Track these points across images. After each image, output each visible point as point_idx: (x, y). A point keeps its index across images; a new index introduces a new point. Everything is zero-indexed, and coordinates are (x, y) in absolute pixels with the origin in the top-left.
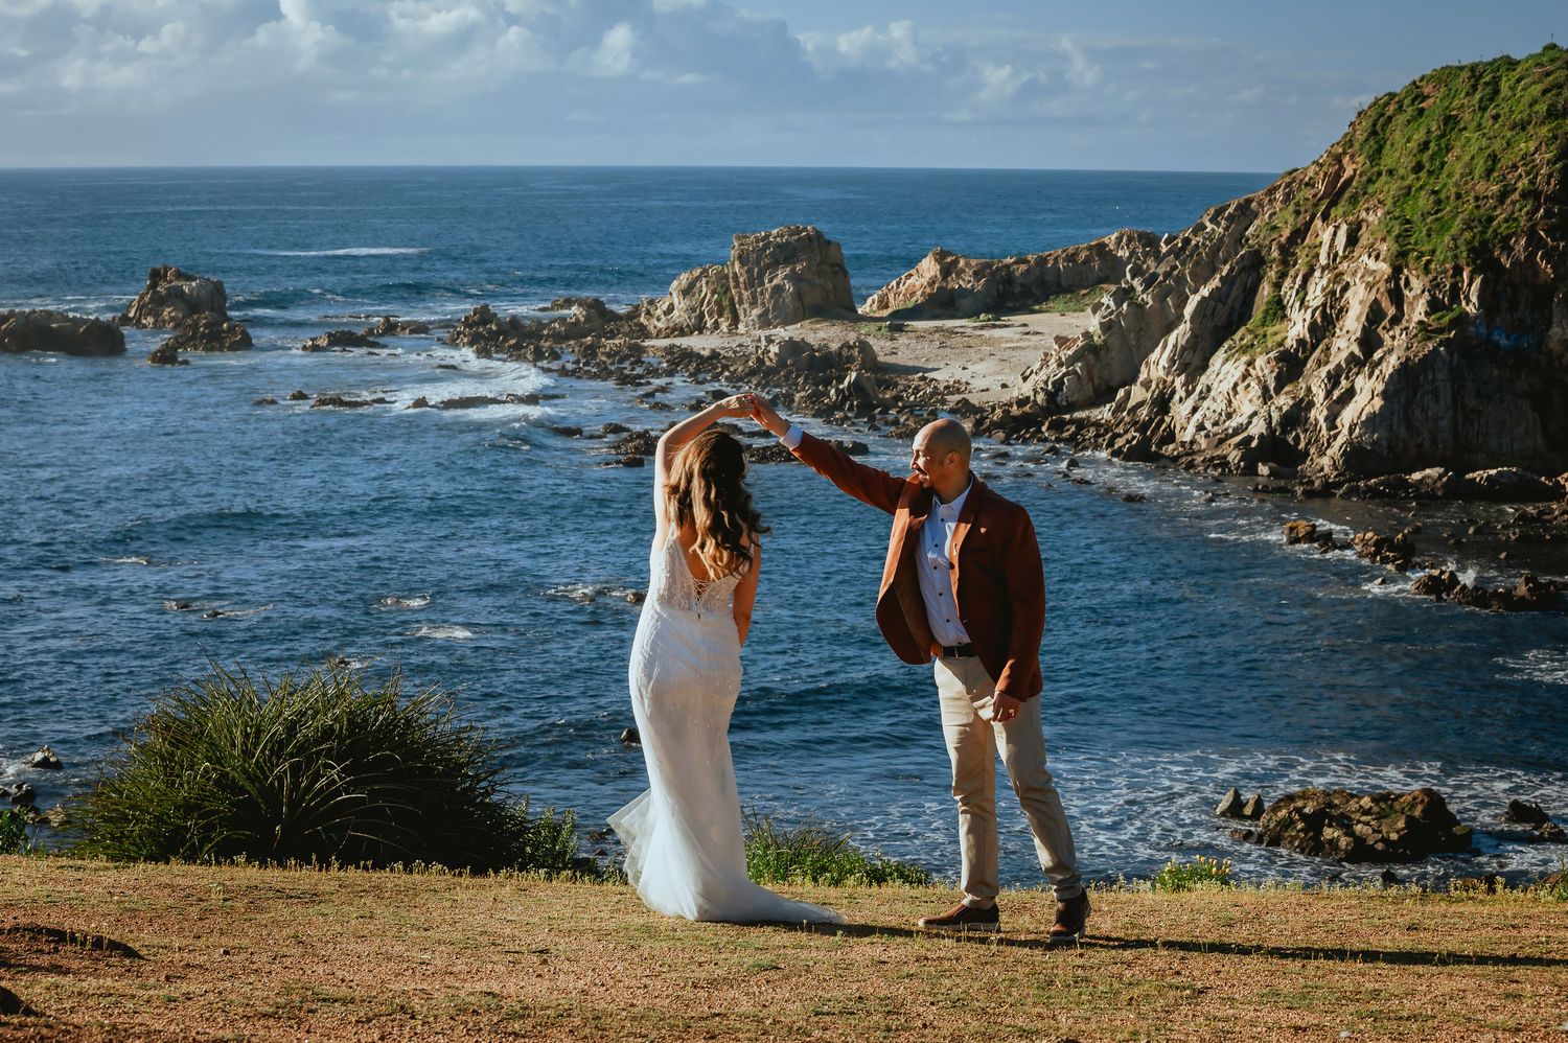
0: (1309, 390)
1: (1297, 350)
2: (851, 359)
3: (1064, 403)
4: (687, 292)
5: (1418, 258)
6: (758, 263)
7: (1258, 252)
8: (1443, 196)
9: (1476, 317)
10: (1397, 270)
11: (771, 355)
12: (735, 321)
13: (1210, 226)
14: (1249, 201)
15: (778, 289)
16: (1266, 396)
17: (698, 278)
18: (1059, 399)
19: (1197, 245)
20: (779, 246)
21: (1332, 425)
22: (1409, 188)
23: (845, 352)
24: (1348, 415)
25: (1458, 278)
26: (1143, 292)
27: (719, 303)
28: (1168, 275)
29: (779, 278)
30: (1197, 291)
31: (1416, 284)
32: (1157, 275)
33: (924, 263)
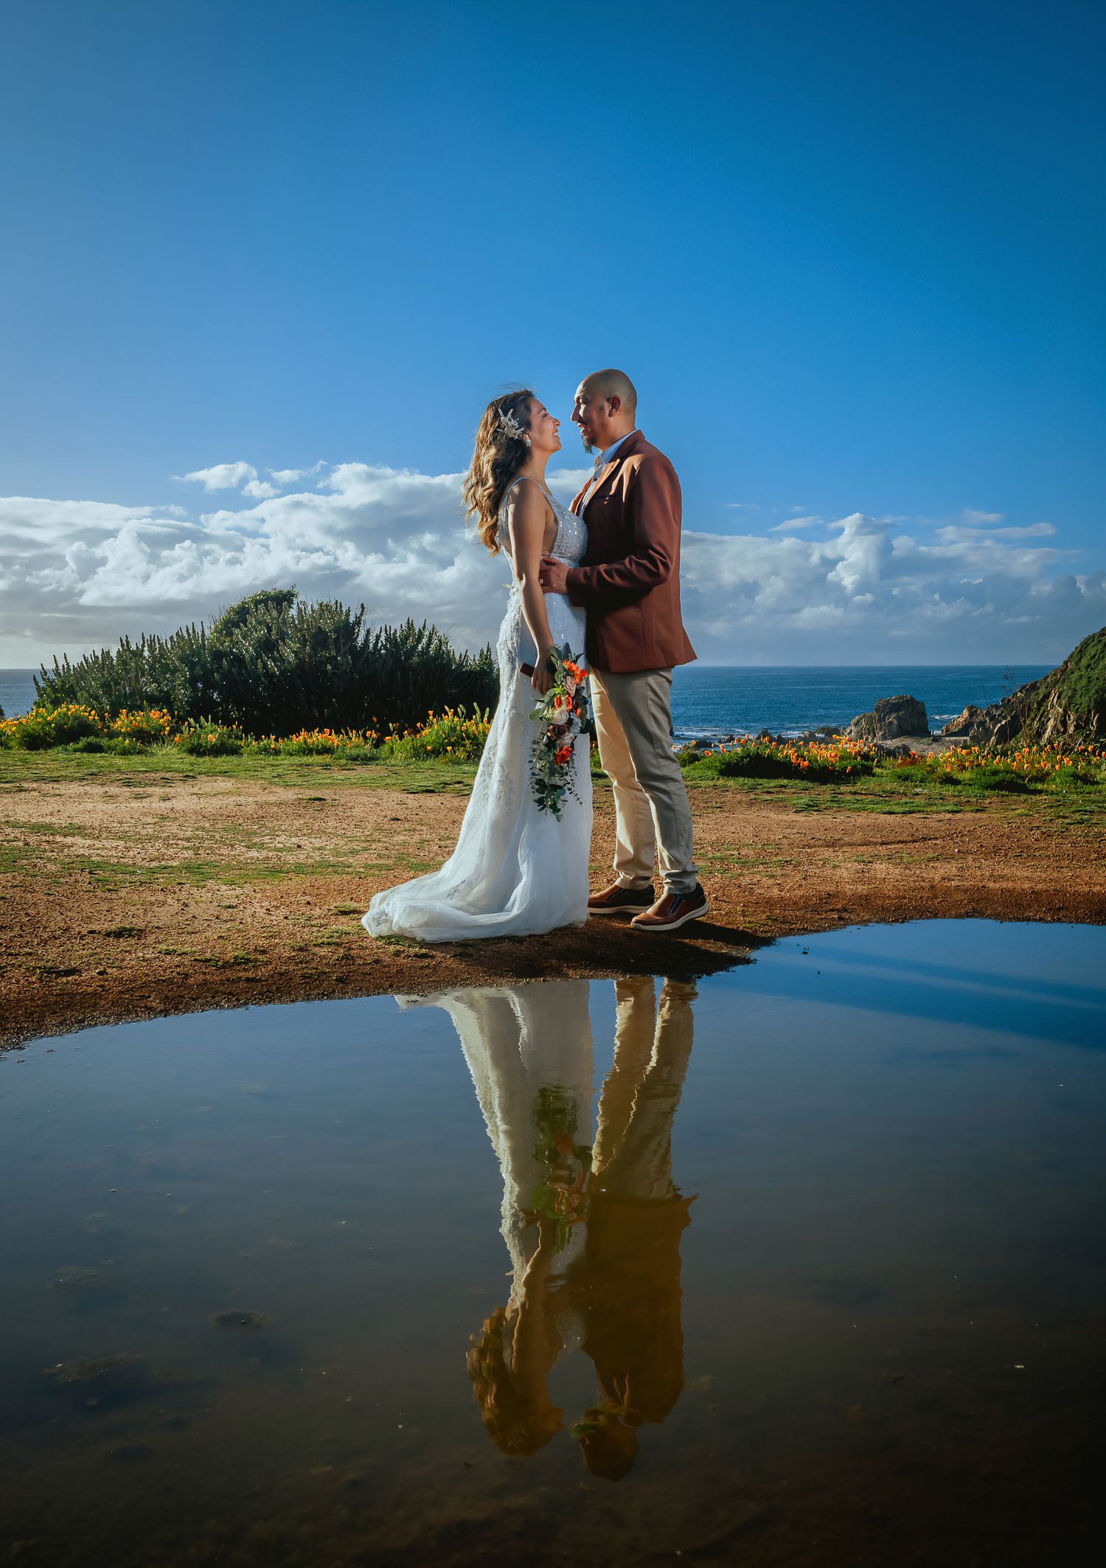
4: (856, 725)
5: (1074, 706)
6: (883, 712)
7: (1027, 706)
10: (1065, 711)
12: (875, 736)
13: (1018, 694)
14: (1036, 682)
15: (891, 723)
17: (861, 718)
19: (1012, 702)
20: (893, 704)
22: (1081, 676)
25: (1089, 715)
26: (989, 723)
27: (868, 729)
28: (999, 715)
29: (892, 718)
30: (1000, 722)
31: (1072, 717)
32: (995, 715)
33: (964, 711)
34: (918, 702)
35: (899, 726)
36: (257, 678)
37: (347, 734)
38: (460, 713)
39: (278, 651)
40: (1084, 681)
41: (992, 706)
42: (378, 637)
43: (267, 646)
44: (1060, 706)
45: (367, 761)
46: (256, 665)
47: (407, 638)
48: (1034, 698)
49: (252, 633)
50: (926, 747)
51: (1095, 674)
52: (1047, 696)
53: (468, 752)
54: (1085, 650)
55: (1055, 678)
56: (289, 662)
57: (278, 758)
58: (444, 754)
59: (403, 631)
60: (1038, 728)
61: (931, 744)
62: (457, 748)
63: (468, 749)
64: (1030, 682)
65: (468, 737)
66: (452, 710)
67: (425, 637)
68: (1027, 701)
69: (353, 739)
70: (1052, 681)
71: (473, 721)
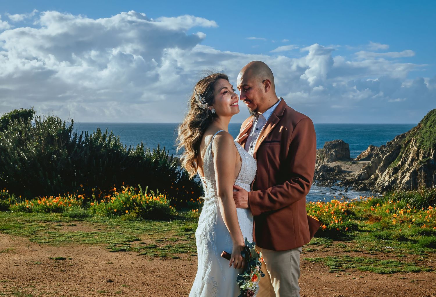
0: (398, 175)
1: (398, 167)
2: (335, 170)
3: (362, 179)
5: (423, 146)
6: (328, 148)
7: (400, 146)
8: (432, 133)
9: (432, 159)
10: (419, 149)
11: (318, 168)
12: (324, 160)
13: (396, 140)
14: (405, 134)
15: (332, 154)
16: (390, 177)
18: (361, 178)
19: (393, 144)
20: (333, 144)
21: (401, 184)
22: (427, 131)
23: (334, 168)
24: (403, 181)
25: (430, 151)
26: (381, 154)
27: (321, 157)
28: (386, 151)
29: (332, 151)
30: (386, 154)
31: (422, 152)
32: (384, 151)
33: (368, 148)
34: (346, 144)
35: (336, 155)
36: (15, 162)
37: (67, 197)
38: (131, 190)
39: (26, 147)
40: (428, 134)
41: (383, 146)
42: (81, 137)
43: (20, 143)
44: (416, 146)
45: (81, 218)
46: (14, 154)
47: (97, 138)
48: (403, 142)
49: (11, 135)
50: (349, 166)
51: (433, 130)
52: (409, 141)
53: (137, 213)
54: (429, 118)
55: (414, 132)
56: (33, 153)
57: (31, 214)
58: (124, 215)
59: (95, 134)
60: (405, 157)
61: (351, 165)
62: (131, 211)
63: (137, 212)
64: (402, 134)
65: (137, 205)
66: (127, 188)
67: (107, 138)
68: (400, 143)
69: (71, 200)
70: (412, 133)
71: (139, 195)
